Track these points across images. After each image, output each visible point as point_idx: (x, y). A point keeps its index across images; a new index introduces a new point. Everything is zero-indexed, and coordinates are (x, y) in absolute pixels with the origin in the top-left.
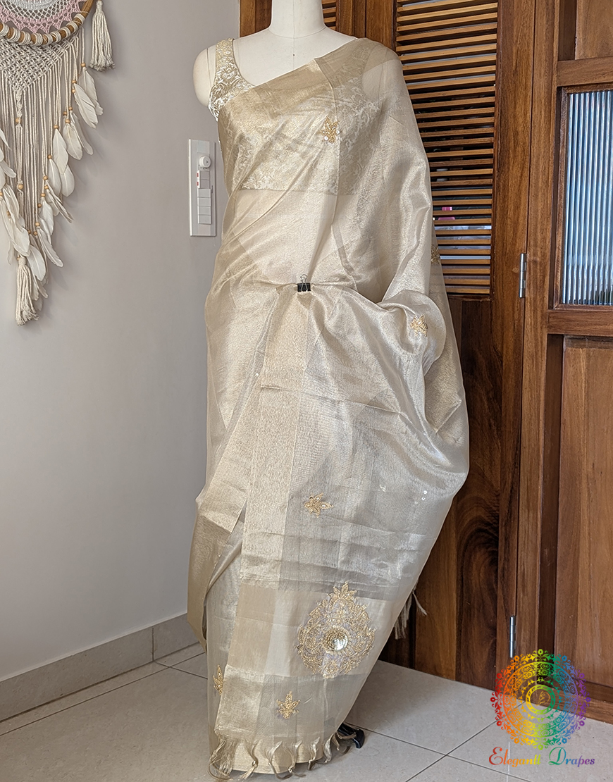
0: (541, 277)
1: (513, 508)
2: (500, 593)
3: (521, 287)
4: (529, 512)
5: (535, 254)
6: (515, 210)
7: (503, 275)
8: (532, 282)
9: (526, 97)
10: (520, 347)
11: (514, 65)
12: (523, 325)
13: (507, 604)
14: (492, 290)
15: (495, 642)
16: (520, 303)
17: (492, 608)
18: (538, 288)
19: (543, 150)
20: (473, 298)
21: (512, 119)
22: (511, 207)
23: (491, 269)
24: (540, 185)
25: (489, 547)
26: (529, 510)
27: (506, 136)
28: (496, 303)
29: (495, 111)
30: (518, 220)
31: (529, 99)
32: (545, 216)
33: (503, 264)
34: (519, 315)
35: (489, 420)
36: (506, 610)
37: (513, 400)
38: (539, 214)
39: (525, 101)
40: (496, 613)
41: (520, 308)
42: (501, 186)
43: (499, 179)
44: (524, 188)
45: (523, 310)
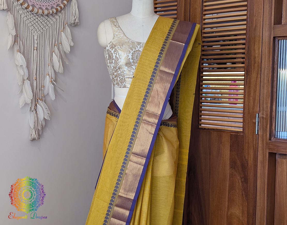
0: (266, 125)
3: (257, 129)
5: (263, 114)
6: (254, 93)
7: (248, 123)
8: (261, 127)
9: (259, 41)
10: (256, 158)
11: (254, 26)
12: (257, 147)
14: (243, 130)
16: (256, 137)
18: (265, 130)
19: (267, 66)
20: (235, 133)
21: (253, 51)
22: (252, 92)
23: (243, 120)
24: (265, 82)
27: (251, 59)
28: (245, 136)
29: (246, 47)
30: (255, 98)
31: (261, 42)
32: (268, 96)
33: (248, 118)
34: (256, 142)
35: (242, 192)
37: (253, 183)
38: (265, 95)
39: (259, 43)
41: (256, 139)
42: (248, 82)
43: (247, 78)
44: (258, 83)
45: (257, 140)
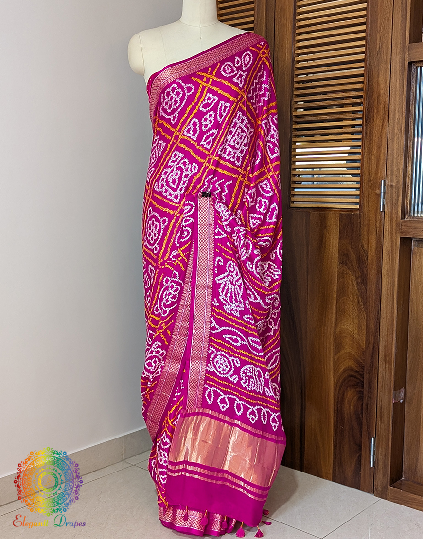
0: (396, 197)
1: (375, 361)
2: (364, 421)
3: (382, 204)
4: (385, 364)
5: (392, 181)
6: (377, 150)
7: (368, 195)
8: (389, 200)
9: (386, 70)
10: (381, 247)
11: (378, 47)
12: (382, 231)
13: (370, 429)
14: (360, 206)
15: (360, 455)
16: (381, 215)
17: (358, 431)
18: (394, 204)
19: (398, 107)
20: (347, 211)
21: (376, 85)
22: (375, 147)
23: (360, 191)
24: (396, 131)
25: (357, 388)
26: (385, 363)
27: (372, 97)
28: (363, 216)
29: (364, 80)
30: (380, 157)
31: (389, 71)
32: (399, 153)
33: (369, 187)
34: (380, 223)
35: (358, 298)
36: (368, 433)
37: (375, 284)
38: (395, 152)
39: (386, 72)
40: (361, 435)
41: (381, 218)
42: (368, 133)
43: (367, 128)
44: (384, 134)
45: (382, 221)
